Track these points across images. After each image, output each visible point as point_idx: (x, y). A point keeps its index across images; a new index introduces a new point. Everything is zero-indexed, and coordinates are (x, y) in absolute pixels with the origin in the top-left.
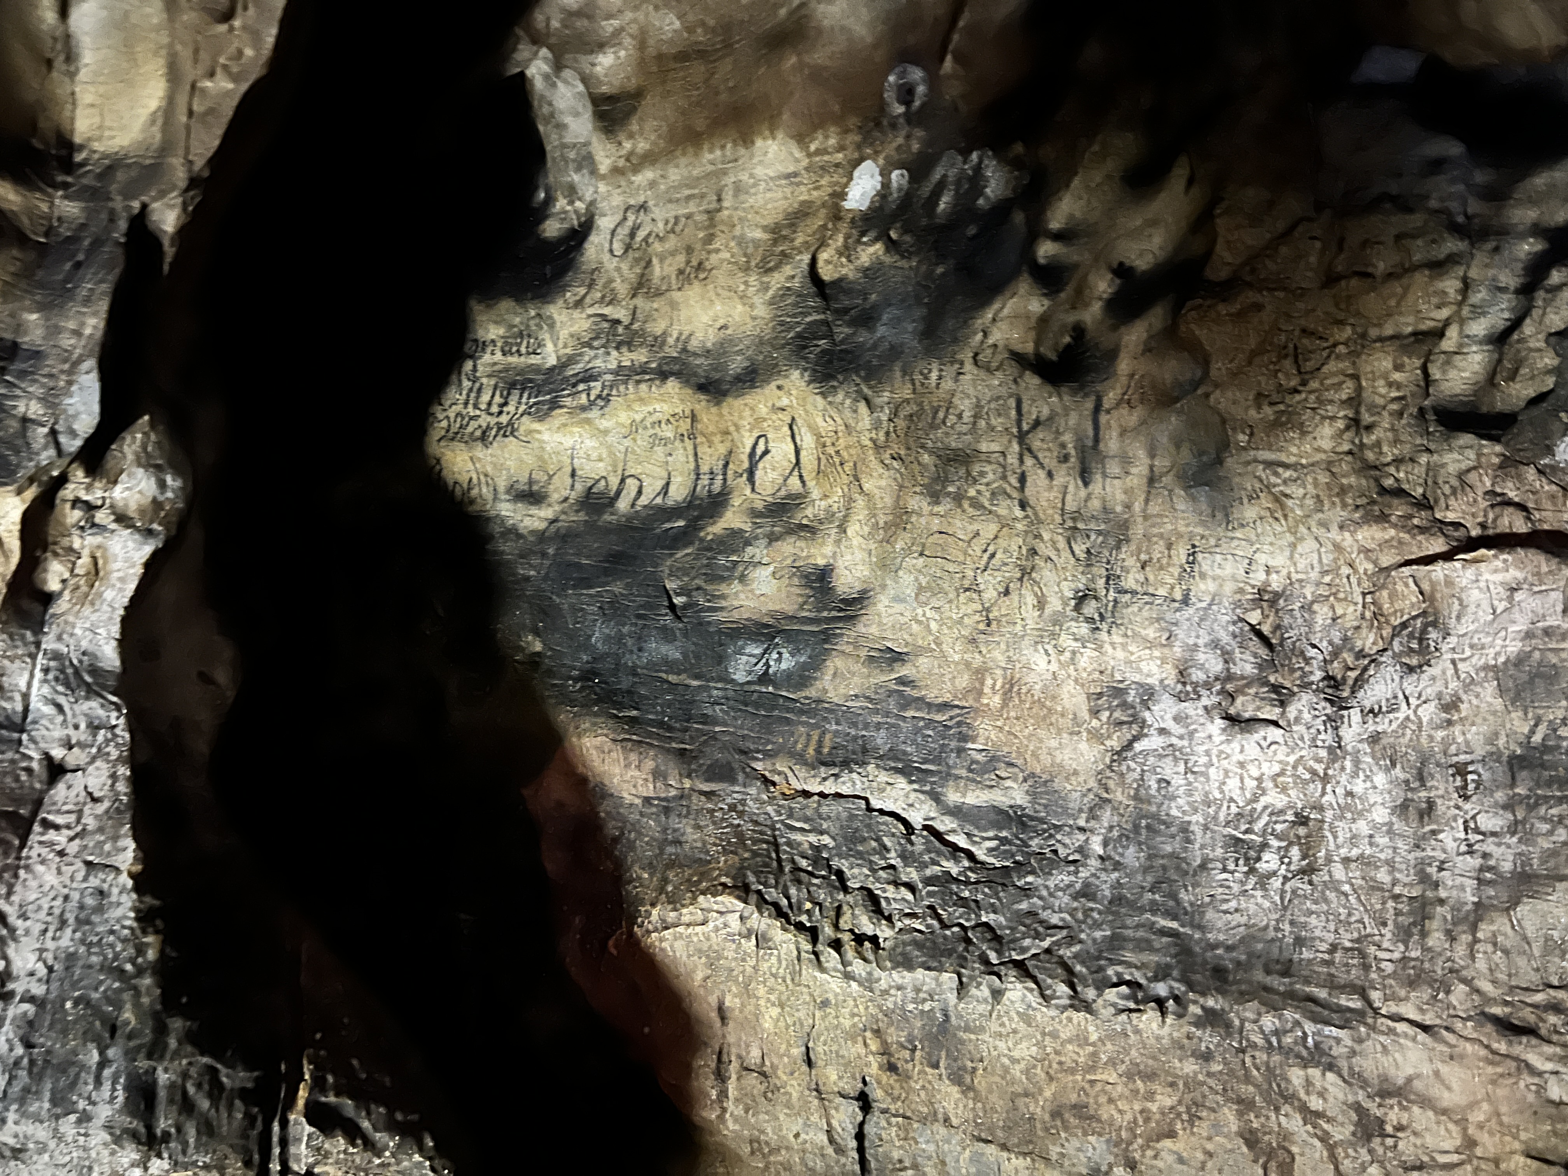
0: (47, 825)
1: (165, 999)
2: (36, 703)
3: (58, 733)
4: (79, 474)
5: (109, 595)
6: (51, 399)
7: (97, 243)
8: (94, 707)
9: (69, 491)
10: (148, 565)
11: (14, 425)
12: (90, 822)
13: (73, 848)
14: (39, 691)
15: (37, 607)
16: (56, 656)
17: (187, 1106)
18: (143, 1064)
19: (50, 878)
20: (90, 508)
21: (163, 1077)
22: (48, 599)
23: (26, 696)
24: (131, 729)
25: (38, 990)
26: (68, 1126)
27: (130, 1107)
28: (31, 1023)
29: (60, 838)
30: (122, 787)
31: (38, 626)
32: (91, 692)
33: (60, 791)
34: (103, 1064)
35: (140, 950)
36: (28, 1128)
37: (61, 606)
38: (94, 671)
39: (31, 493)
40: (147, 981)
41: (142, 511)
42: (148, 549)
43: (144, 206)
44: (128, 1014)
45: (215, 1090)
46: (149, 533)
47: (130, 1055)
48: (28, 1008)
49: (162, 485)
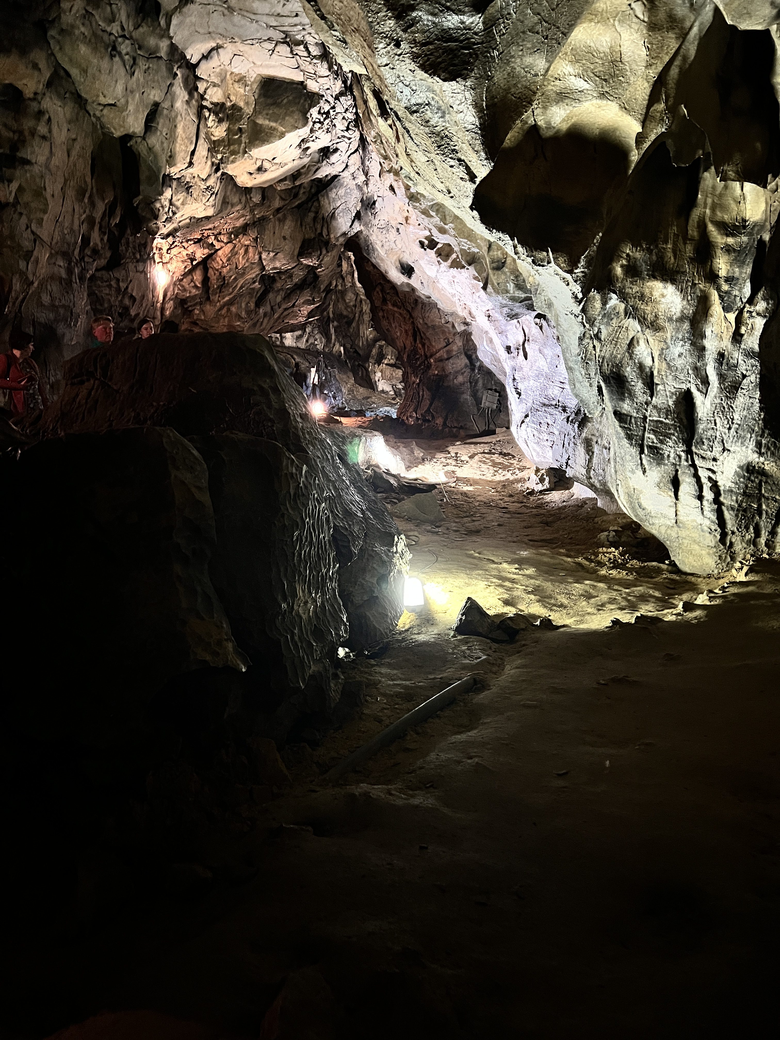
0: (742, 388)
1: (764, 426)
2: (740, 361)
3: (744, 367)
4: (747, 305)
5: (756, 333)
6: (740, 291)
7: (751, 248)
8: (752, 361)
9: (746, 310)
10: (765, 325)
11: (733, 297)
12: (751, 388)
13: (747, 393)
14: (741, 358)
15: (739, 338)
16: (744, 349)
17: (769, 449)
18: (759, 438)
19: (742, 400)
20: (751, 312)
21: (763, 442)
22: (742, 335)
23: (738, 360)
24: (761, 366)
25: (739, 422)
26: (744, 448)
27: (756, 446)
28: (737, 429)
29: (744, 391)
30: (758, 380)
31: (740, 342)
32: (752, 358)
33: (745, 381)
34: (751, 437)
35: (760, 415)
36: (736, 448)
37: (745, 337)
38: (753, 352)
39: (737, 312)
40: (761, 422)
41: (763, 311)
42: (765, 321)
43: (761, 236)
44: (756, 428)
45: (775, 446)
46: (765, 316)
47: (757, 436)
48: (737, 426)
49: (768, 304)
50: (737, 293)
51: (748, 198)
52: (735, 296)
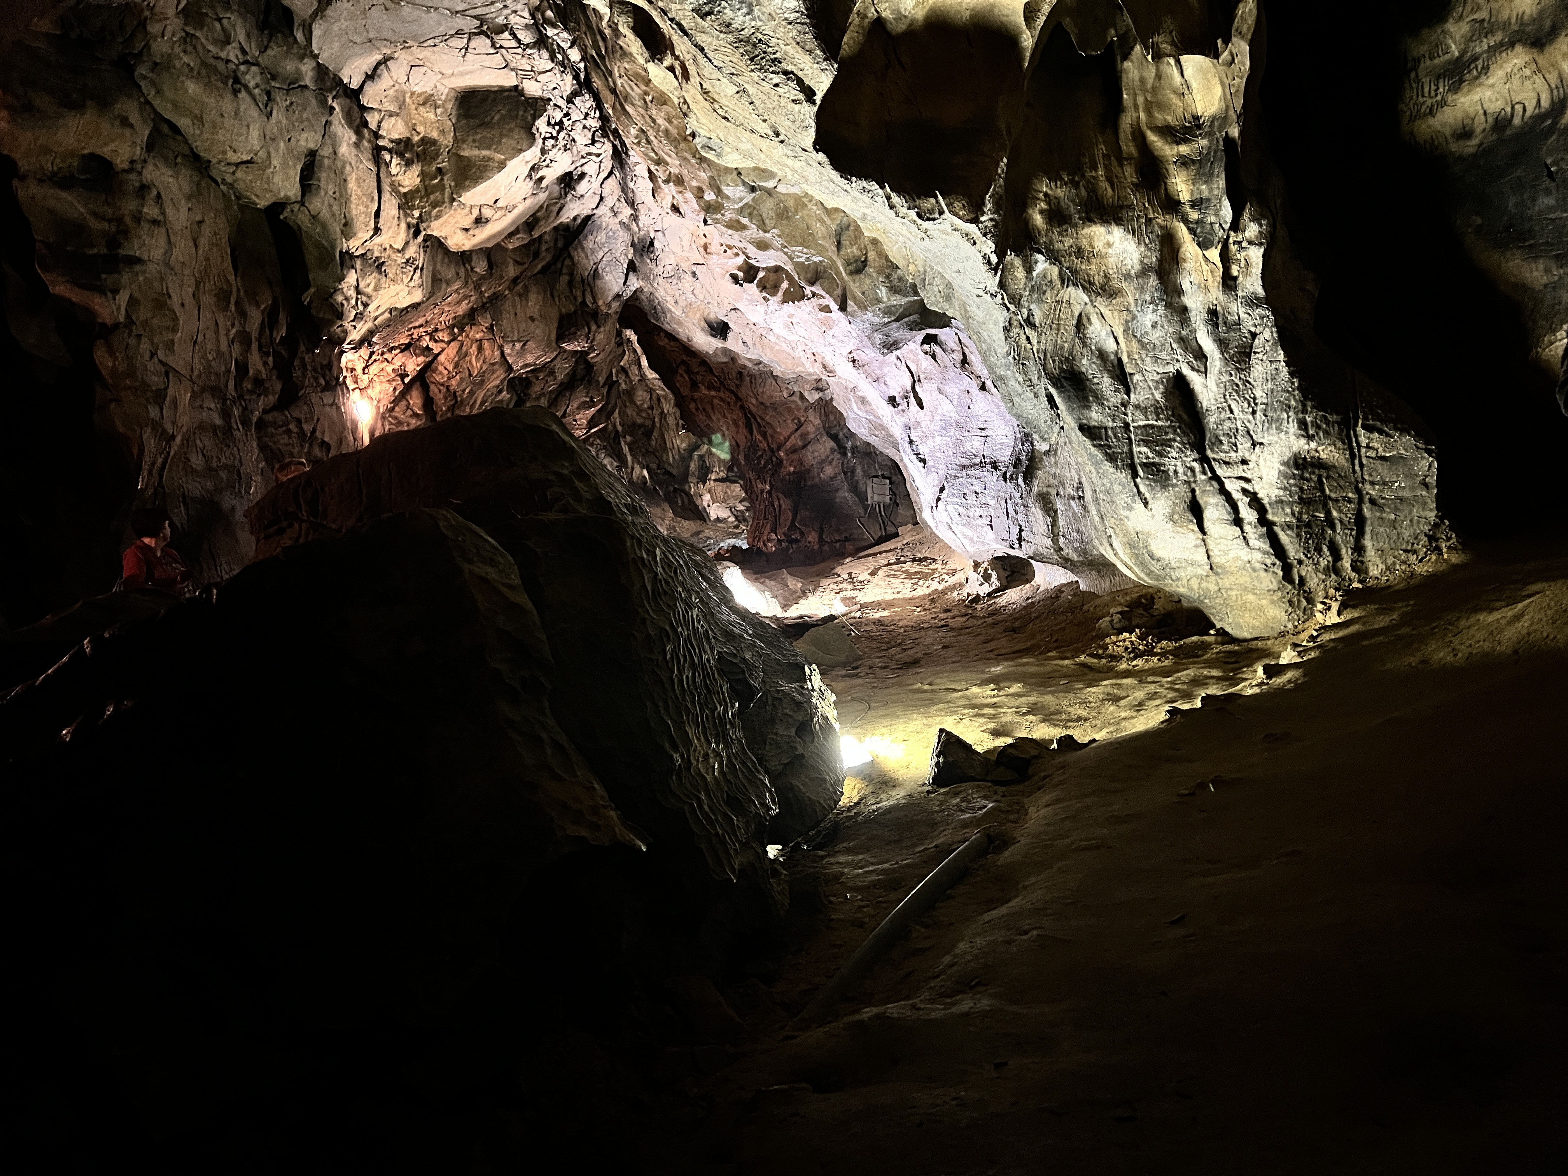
0: (1255, 353)
1: (1303, 396)
2: (1242, 315)
3: (1251, 323)
4: (1232, 234)
5: (1254, 270)
6: (1217, 215)
7: (1216, 152)
8: (1260, 311)
9: (1231, 241)
10: (1264, 256)
11: (1209, 226)
12: (1268, 348)
13: (1265, 358)
14: (1242, 310)
15: (1232, 283)
16: (1243, 297)
17: (1318, 427)
18: (1301, 416)
19: (1260, 368)
20: (1239, 243)
21: (1308, 419)
22: (1235, 279)
23: (1238, 314)
24: (1273, 315)
25: (1265, 401)
26: (1282, 435)
27: (1300, 428)
28: (1265, 410)
29: (1260, 356)
30: (1275, 335)
31: (1235, 289)
32: (1257, 306)
33: (1256, 342)
34: (1288, 417)
35: (1293, 383)
36: (1271, 438)
37: (1240, 279)
38: (1257, 299)
39: (1220, 247)
40: (1296, 392)
41: (1257, 237)
42: (1262, 250)
43: (1226, 132)
44: (1293, 403)
45: (1327, 422)
46: (1261, 244)
47: (1296, 413)
48: (1264, 406)
49: (1261, 225)
50: (1212, 219)
51: (1194, 85)
52: (1211, 224)
